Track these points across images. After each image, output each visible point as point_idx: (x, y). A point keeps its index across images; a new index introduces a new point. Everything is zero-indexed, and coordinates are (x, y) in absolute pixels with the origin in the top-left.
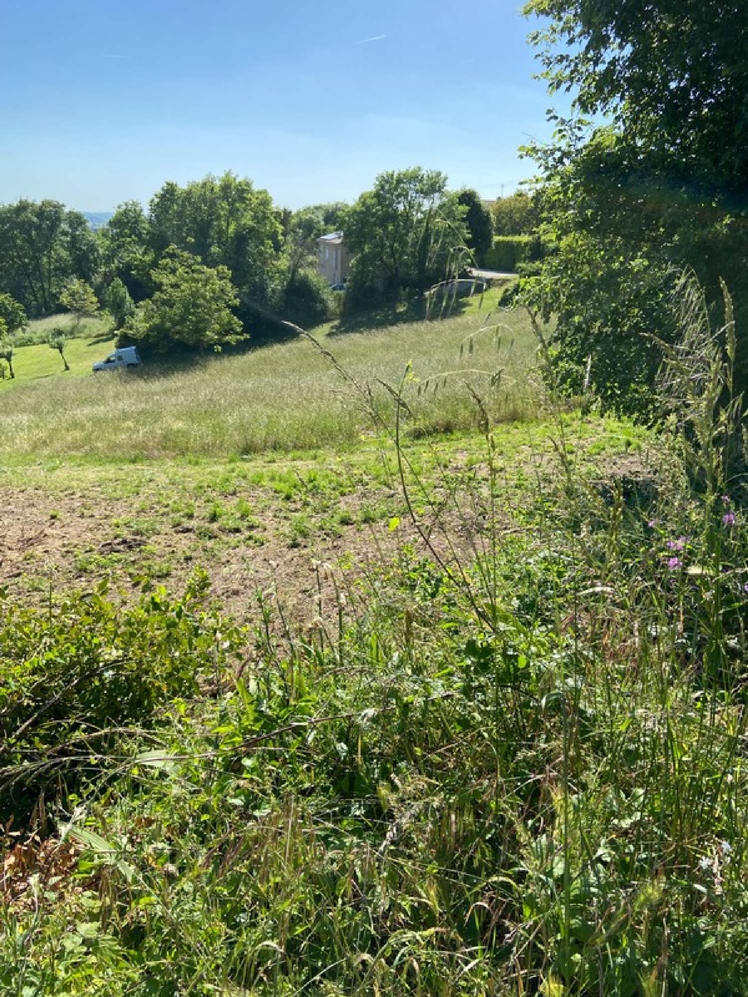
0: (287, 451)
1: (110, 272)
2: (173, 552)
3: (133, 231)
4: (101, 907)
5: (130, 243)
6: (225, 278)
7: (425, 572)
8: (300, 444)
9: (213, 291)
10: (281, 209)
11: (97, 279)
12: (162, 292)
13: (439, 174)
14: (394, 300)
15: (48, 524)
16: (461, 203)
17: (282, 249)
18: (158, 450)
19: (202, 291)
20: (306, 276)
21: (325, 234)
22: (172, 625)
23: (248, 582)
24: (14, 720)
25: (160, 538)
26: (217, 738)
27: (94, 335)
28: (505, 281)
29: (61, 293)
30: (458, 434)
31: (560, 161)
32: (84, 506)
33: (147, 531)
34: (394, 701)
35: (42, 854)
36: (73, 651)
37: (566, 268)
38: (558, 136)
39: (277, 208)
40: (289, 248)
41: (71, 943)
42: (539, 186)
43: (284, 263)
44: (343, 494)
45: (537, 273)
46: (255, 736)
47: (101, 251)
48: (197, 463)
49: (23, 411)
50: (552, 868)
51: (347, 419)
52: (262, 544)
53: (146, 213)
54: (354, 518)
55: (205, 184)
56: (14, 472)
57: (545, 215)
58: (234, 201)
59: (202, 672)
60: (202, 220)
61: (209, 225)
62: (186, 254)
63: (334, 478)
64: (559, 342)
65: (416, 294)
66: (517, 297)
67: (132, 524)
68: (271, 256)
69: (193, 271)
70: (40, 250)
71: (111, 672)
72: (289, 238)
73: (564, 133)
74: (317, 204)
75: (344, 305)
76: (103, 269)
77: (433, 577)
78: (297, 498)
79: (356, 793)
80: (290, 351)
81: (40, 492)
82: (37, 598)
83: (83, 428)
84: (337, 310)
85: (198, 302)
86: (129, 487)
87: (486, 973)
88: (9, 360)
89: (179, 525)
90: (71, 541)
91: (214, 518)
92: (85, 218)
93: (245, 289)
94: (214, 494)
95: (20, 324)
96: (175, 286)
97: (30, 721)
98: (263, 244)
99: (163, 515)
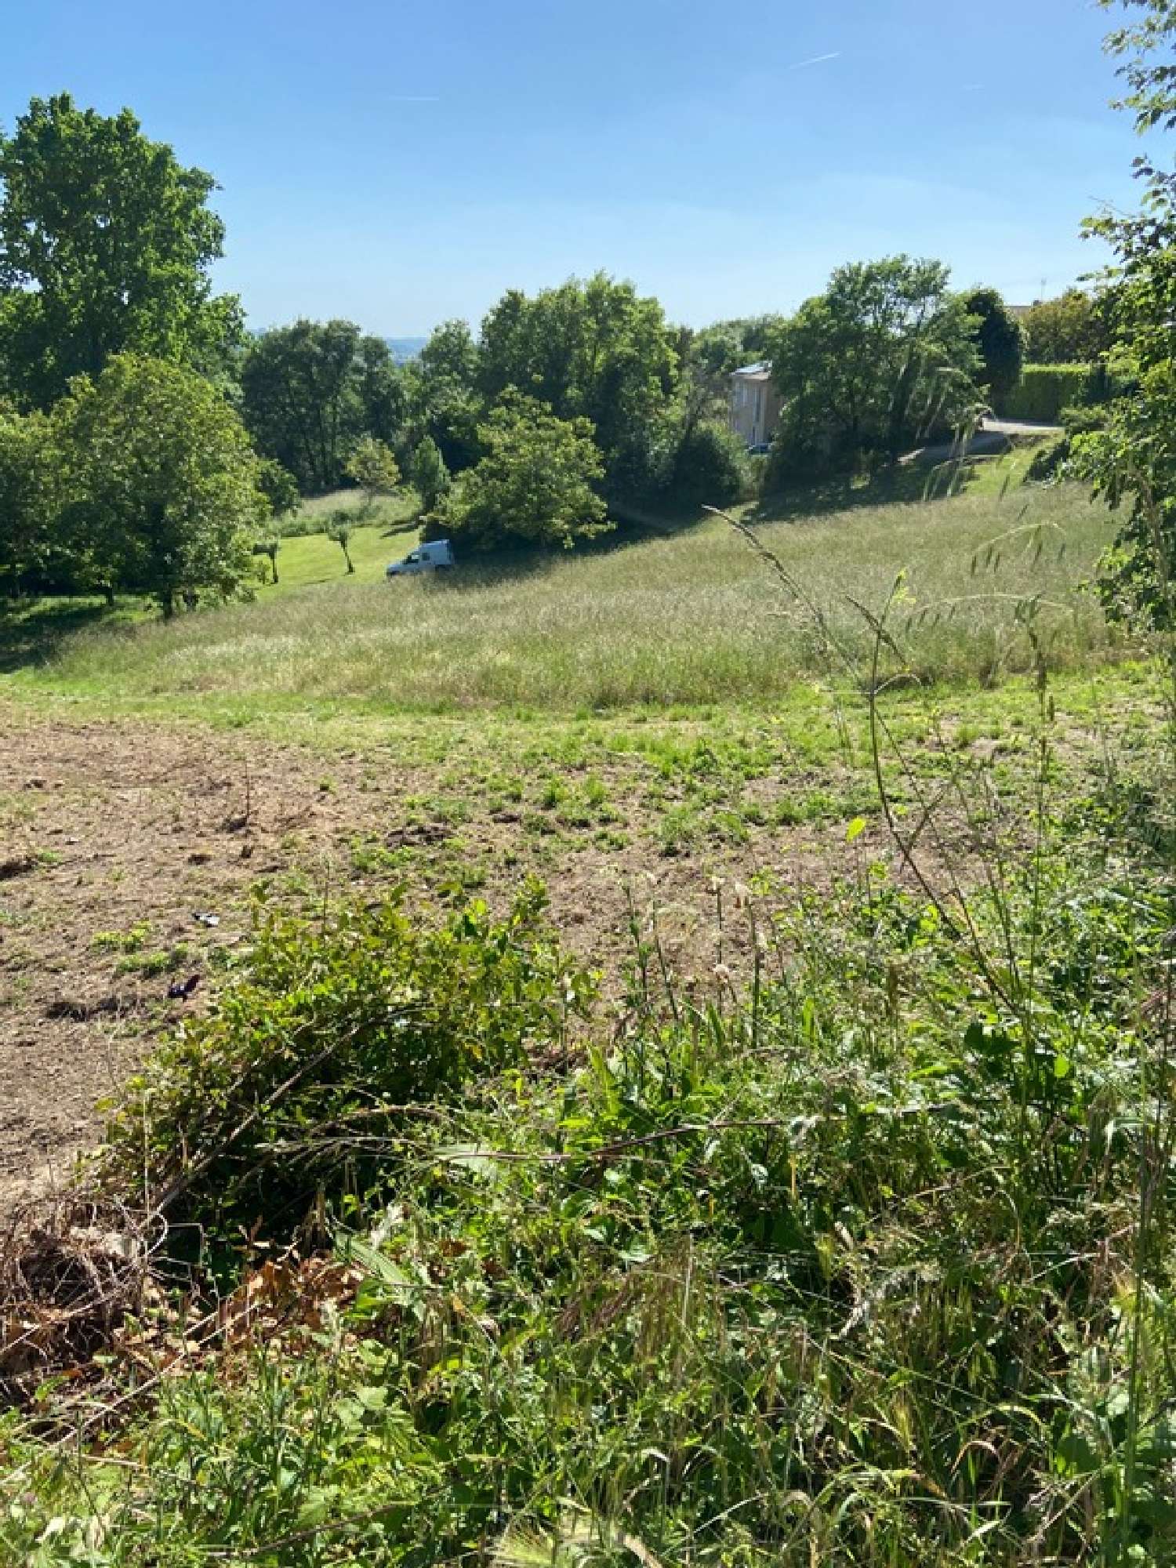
0: (665, 705)
1: (419, 427)
2: (490, 851)
3: (455, 367)
4: (385, 1367)
5: (448, 384)
6: (585, 436)
7: (891, 908)
8: (684, 694)
9: (567, 457)
10: (677, 326)
11: (400, 438)
12: (491, 457)
13: (936, 266)
14: (851, 469)
15: (317, 797)
16: (971, 311)
17: (675, 390)
18: (474, 695)
19: (550, 455)
20: (709, 432)
21: (743, 366)
22: (491, 959)
23: (597, 905)
24: (268, 1079)
25: (471, 829)
26: (559, 1134)
27: (390, 521)
28: (1038, 438)
29: (349, 459)
30: (946, 689)
31: (1154, 241)
32: (368, 775)
33: (453, 816)
34: (843, 1108)
35: (301, 1279)
36: (353, 985)
37: (1154, 418)
38: (1152, 201)
39: (670, 326)
40: (684, 388)
41: (348, 1414)
42: (1112, 282)
43: (676, 412)
44: (749, 777)
45: (1096, 425)
46: (619, 1138)
47: (407, 396)
48: (528, 719)
49: (287, 632)
50: (1106, 1404)
51: (762, 658)
52: (621, 847)
53: (476, 337)
54: (766, 816)
55: (563, 292)
56: (273, 720)
57: (1121, 329)
58: (607, 316)
59: (533, 1034)
60: (557, 347)
61: (567, 354)
62: (529, 400)
63: (737, 750)
64: (1135, 541)
65: (886, 459)
66: (1064, 466)
67: (432, 805)
68: (657, 400)
69: (539, 426)
70: (322, 396)
71: (404, 1022)
72: (687, 373)
73: (1163, 196)
74: (734, 319)
75: (767, 478)
76: (409, 423)
77: (904, 917)
78: (677, 779)
79: (774, 1245)
80: (675, 549)
81: (307, 751)
82: (298, 905)
83: (369, 659)
84: (756, 486)
85: (543, 472)
86: (430, 750)
87: (981, 1554)
88: (272, 556)
89: (499, 810)
90: (348, 824)
91: (550, 803)
92: (388, 347)
93: (614, 453)
94: (553, 766)
95: (289, 505)
96: (511, 449)
97: (292, 1080)
98: (646, 383)
99: (476, 794)
